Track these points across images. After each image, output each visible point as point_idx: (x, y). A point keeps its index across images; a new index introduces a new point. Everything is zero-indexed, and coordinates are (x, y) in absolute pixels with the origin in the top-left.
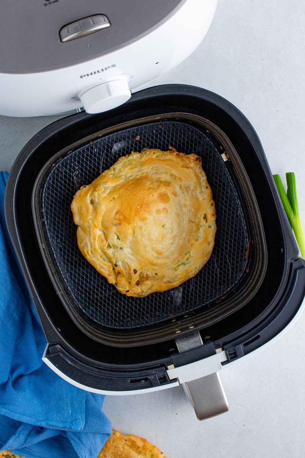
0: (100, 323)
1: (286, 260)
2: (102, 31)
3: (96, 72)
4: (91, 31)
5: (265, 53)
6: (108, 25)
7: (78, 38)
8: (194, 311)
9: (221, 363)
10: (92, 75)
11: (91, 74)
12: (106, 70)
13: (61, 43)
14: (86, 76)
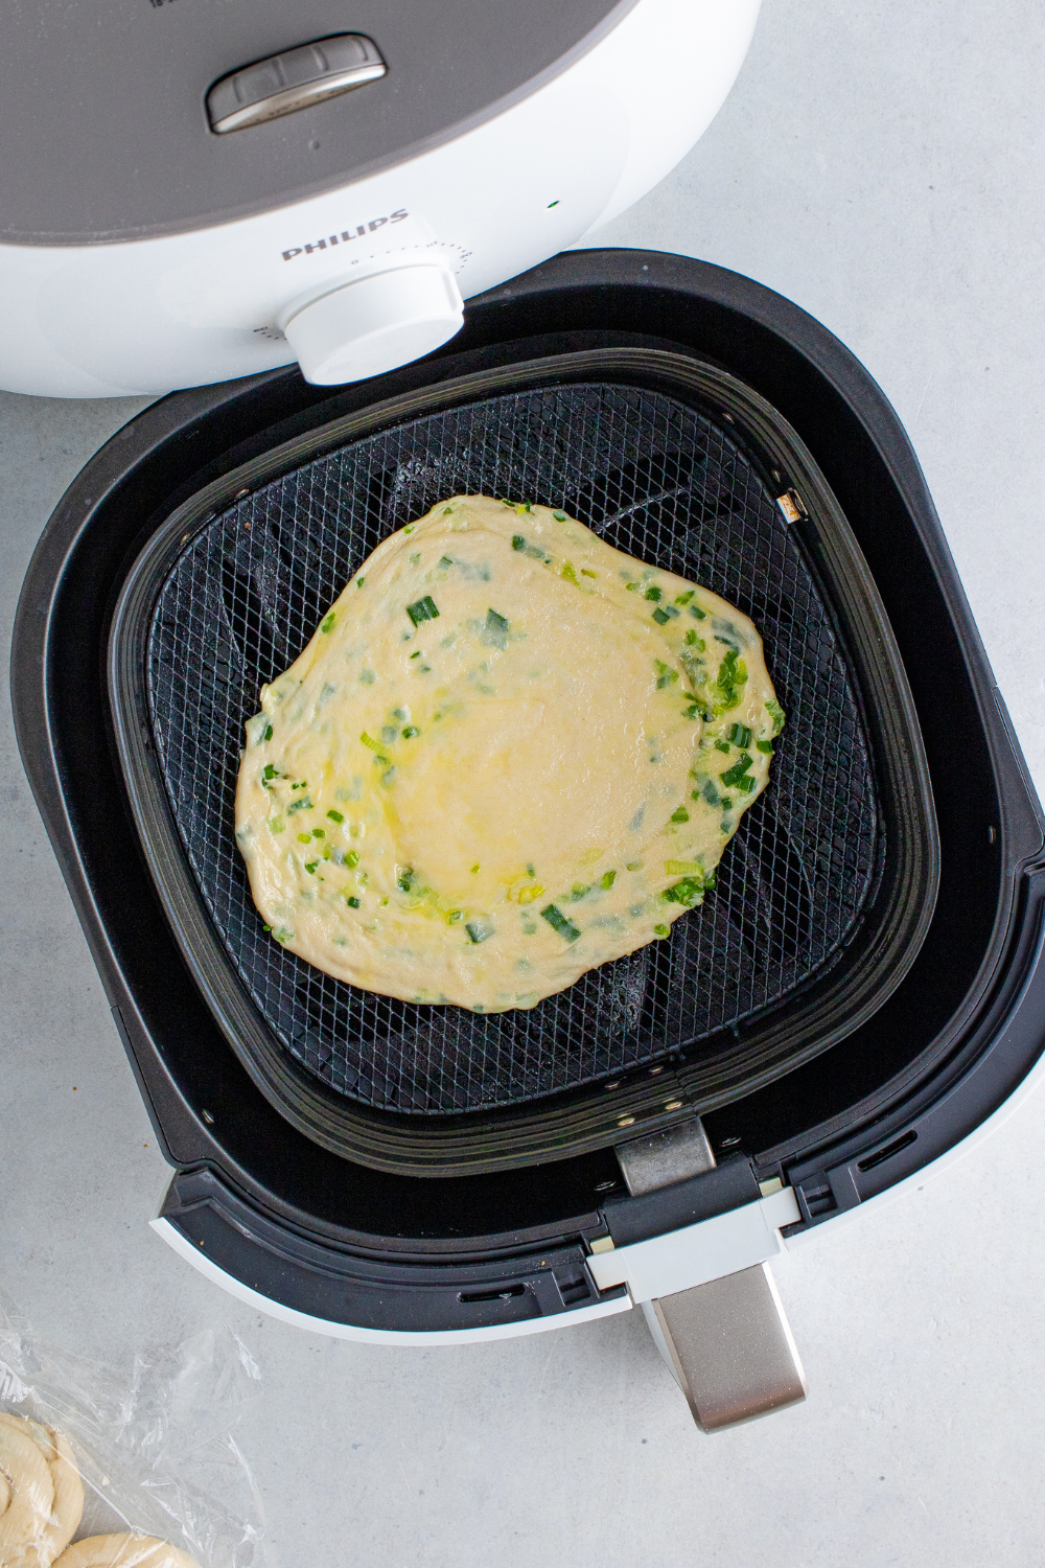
0: (355, 1096)
1: (1006, 867)
2: (358, 92)
3: (340, 238)
4: (318, 95)
5: (939, 165)
6: (378, 72)
7: (273, 117)
8: (683, 1049)
9: (781, 1229)
10: (324, 250)
11: (322, 244)
12: (374, 232)
13: (214, 137)
14: (304, 251)
